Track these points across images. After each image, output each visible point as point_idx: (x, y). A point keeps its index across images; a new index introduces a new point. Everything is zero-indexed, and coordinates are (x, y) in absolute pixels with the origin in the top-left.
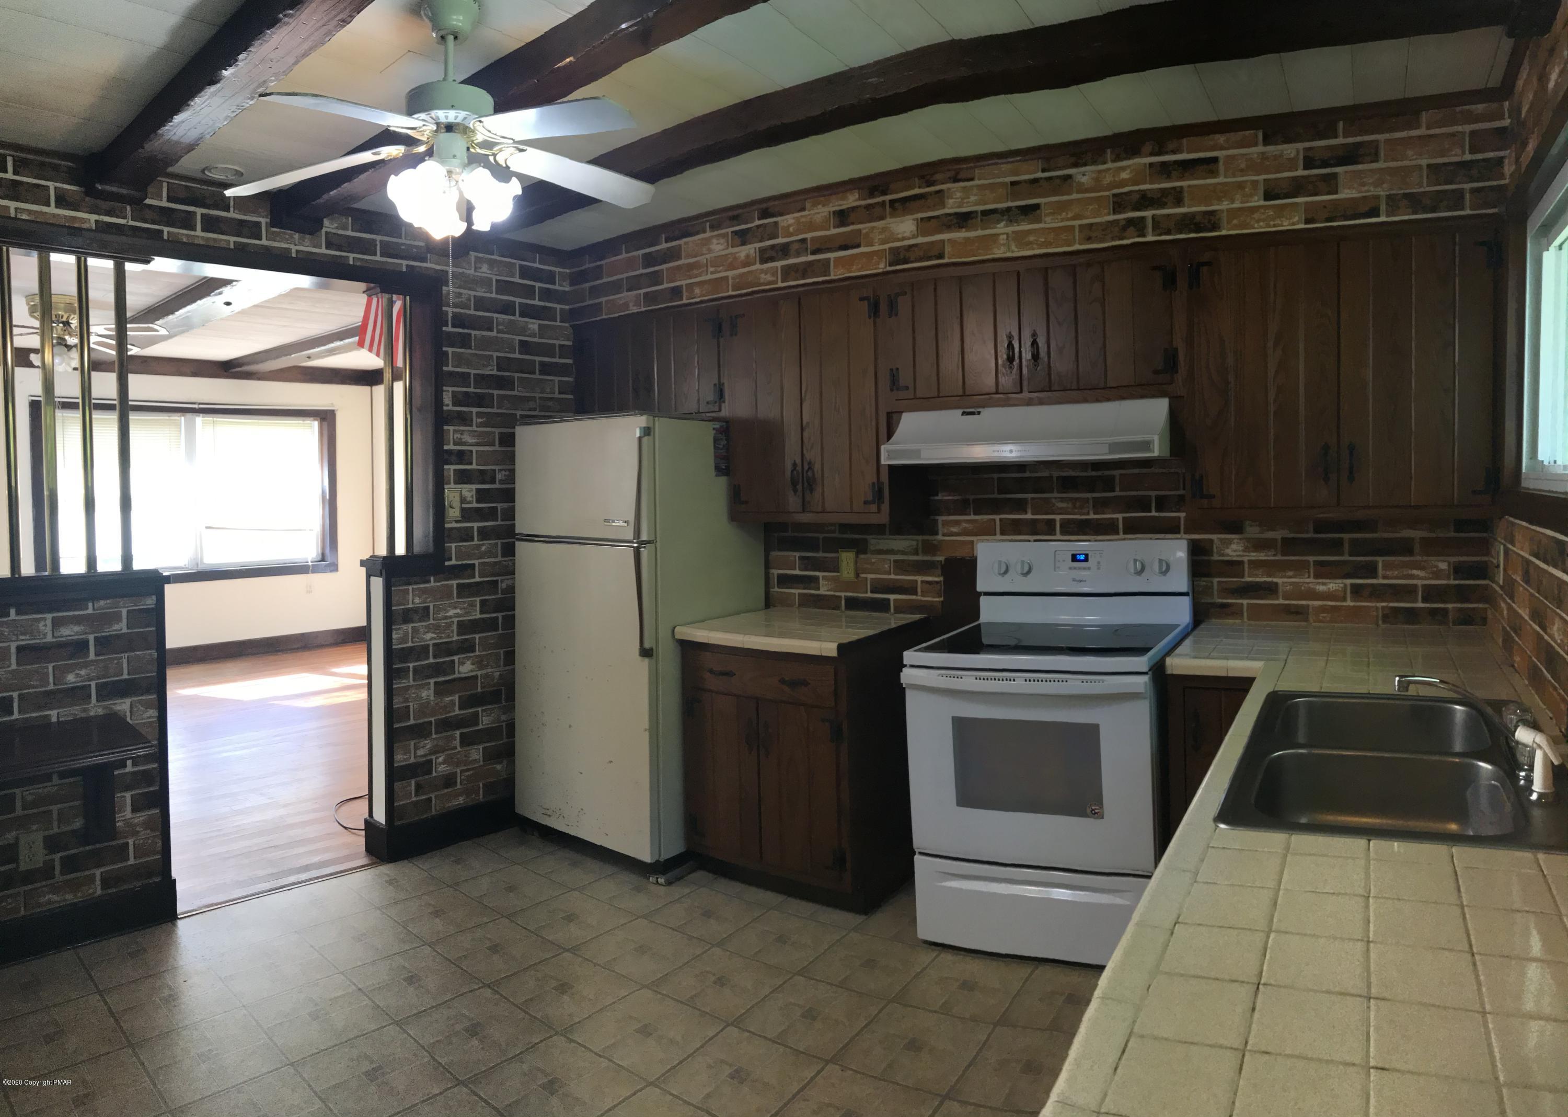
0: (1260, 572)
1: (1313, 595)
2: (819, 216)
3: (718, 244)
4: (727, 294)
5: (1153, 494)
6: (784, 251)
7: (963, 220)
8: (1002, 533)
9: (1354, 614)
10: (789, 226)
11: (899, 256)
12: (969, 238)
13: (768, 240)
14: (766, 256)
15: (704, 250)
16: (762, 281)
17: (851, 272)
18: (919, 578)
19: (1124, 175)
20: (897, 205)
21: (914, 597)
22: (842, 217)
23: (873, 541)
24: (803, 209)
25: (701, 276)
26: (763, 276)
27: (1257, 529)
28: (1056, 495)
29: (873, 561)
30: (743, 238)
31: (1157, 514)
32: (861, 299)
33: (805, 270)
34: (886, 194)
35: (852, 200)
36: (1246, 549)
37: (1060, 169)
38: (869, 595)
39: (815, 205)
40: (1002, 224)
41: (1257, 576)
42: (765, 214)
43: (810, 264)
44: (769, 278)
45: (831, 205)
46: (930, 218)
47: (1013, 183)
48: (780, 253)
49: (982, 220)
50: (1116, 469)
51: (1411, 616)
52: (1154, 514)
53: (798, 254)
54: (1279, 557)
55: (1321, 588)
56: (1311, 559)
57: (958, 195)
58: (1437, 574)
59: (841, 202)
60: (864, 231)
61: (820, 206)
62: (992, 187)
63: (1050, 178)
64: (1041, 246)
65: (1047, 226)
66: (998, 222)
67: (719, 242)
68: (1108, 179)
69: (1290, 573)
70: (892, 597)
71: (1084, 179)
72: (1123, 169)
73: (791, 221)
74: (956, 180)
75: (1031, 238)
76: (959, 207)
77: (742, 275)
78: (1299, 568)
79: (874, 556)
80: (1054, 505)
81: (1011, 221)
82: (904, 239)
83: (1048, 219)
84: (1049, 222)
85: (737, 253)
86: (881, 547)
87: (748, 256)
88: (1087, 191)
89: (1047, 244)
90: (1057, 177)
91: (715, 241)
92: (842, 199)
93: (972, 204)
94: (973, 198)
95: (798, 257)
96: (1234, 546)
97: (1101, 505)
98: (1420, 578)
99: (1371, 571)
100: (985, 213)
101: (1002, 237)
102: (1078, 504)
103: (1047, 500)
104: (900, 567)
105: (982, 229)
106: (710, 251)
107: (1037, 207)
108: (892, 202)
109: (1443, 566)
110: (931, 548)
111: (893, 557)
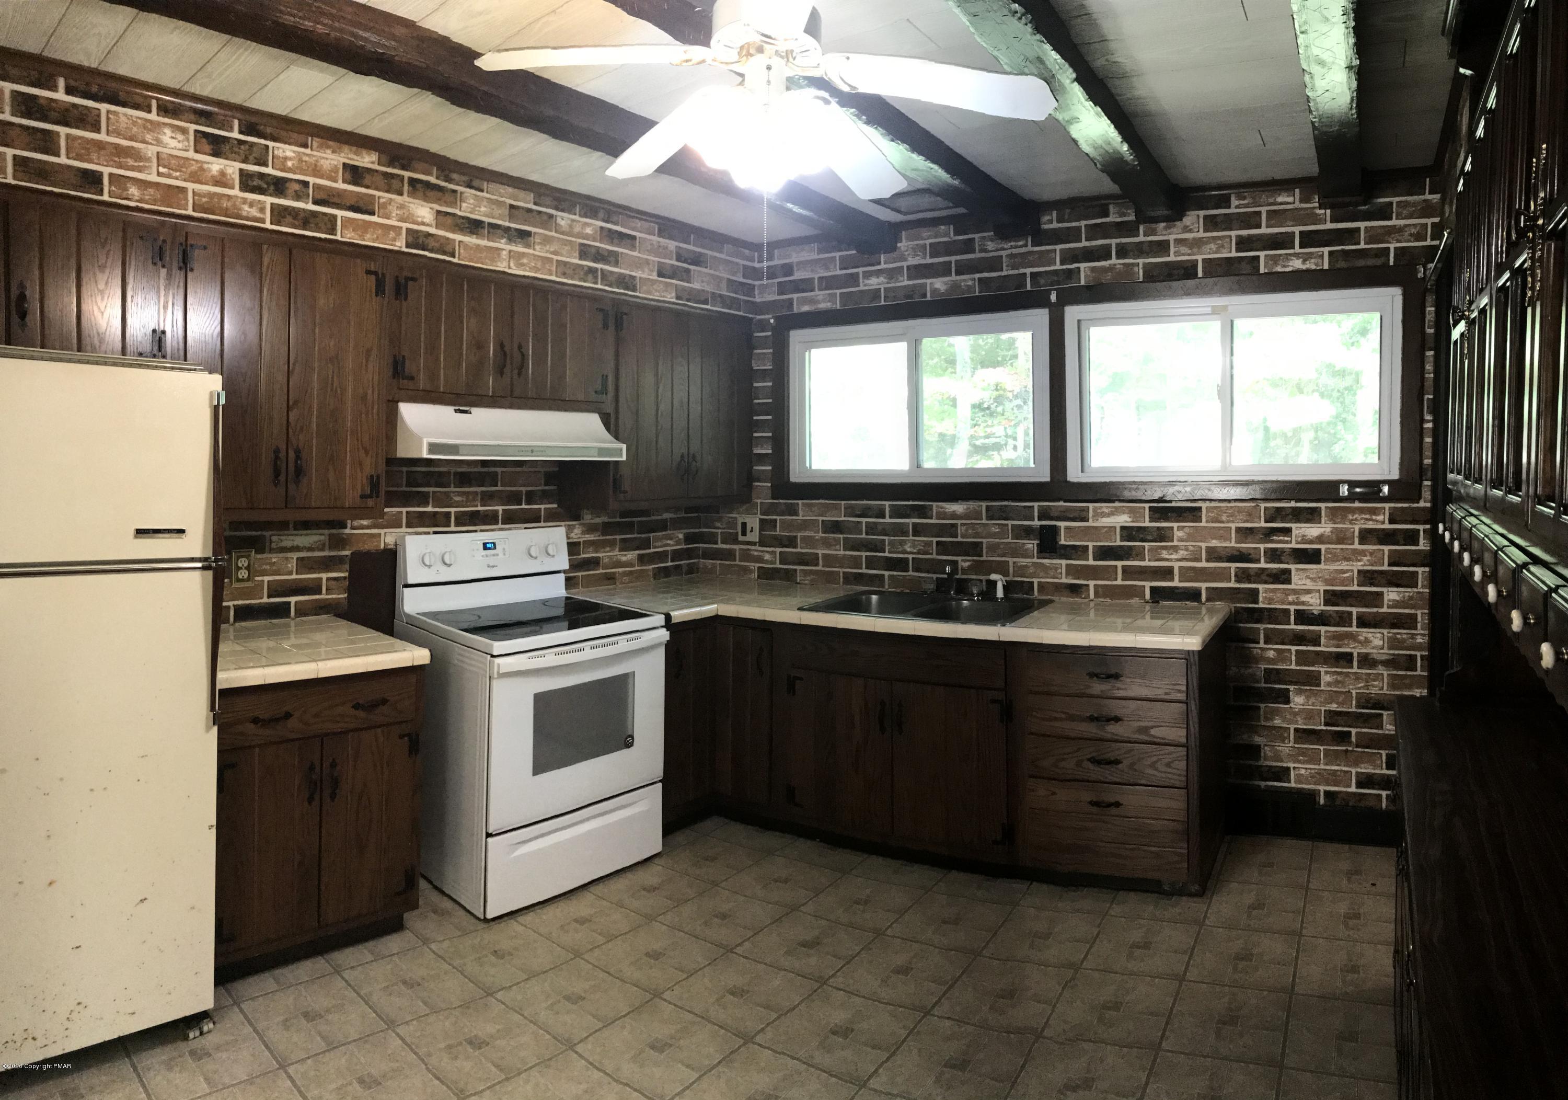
0: (591, 549)
1: (619, 564)
2: (328, 162)
3: (172, 138)
4: (183, 212)
5: (523, 489)
6: (278, 186)
7: (474, 226)
8: (408, 526)
9: (640, 575)
10: (286, 158)
11: (417, 239)
12: (479, 245)
13: (255, 164)
14: (248, 182)
15: (149, 137)
16: (244, 214)
17: (364, 240)
18: (324, 576)
19: (589, 231)
20: (419, 186)
21: (317, 597)
22: (355, 174)
23: (274, 538)
24: (305, 146)
25: (140, 171)
26: (246, 207)
27: (589, 517)
28: (453, 489)
29: (274, 560)
30: (217, 146)
31: (527, 507)
32: (368, 272)
33: (307, 219)
34: (407, 170)
35: (367, 160)
36: (583, 533)
37: (547, 207)
38: (265, 600)
39: (321, 147)
40: (503, 241)
41: (589, 553)
42: (249, 129)
43: (314, 214)
44: (254, 212)
45: (342, 155)
46: (447, 214)
47: (512, 206)
48: (272, 188)
49: (489, 232)
50: (500, 467)
51: (666, 572)
52: (524, 506)
53: (298, 197)
54: (601, 538)
55: (624, 559)
56: (618, 537)
57: (472, 201)
58: (678, 543)
59: (355, 157)
60: (382, 200)
61: (329, 151)
62: (499, 204)
63: (540, 212)
64: (531, 270)
65: (537, 253)
66: (502, 237)
67: (173, 135)
68: (577, 229)
69: (608, 549)
70: (293, 600)
71: (563, 223)
72: (586, 224)
73: (289, 154)
74: (470, 186)
75: (525, 261)
76: (470, 212)
77: (212, 195)
78: (612, 544)
79: (275, 555)
80: (452, 499)
81: (510, 240)
82: (423, 224)
83: (537, 247)
84: (539, 251)
85: (205, 162)
86: (284, 544)
87: (223, 173)
88: (563, 233)
89: (537, 270)
90: (546, 213)
91: (168, 131)
92: (356, 154)
93: (481, 213)
94: (483, 209)
95: (297, 200)
96: (576, 531)
97: (487, 498)
98: (671, 546)
99: (646, 544)
100: (493, 226)
101: (504, 253)
102: (471, 497)
103: (447, 494)
104: (305, 565)
105: (488, 240)
106: (159, 142)
107: (529, 234)
108: (412, 182)
109: (681, 536)
110: (339, 542)
111: (295, 555)
